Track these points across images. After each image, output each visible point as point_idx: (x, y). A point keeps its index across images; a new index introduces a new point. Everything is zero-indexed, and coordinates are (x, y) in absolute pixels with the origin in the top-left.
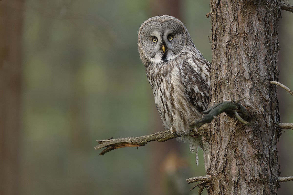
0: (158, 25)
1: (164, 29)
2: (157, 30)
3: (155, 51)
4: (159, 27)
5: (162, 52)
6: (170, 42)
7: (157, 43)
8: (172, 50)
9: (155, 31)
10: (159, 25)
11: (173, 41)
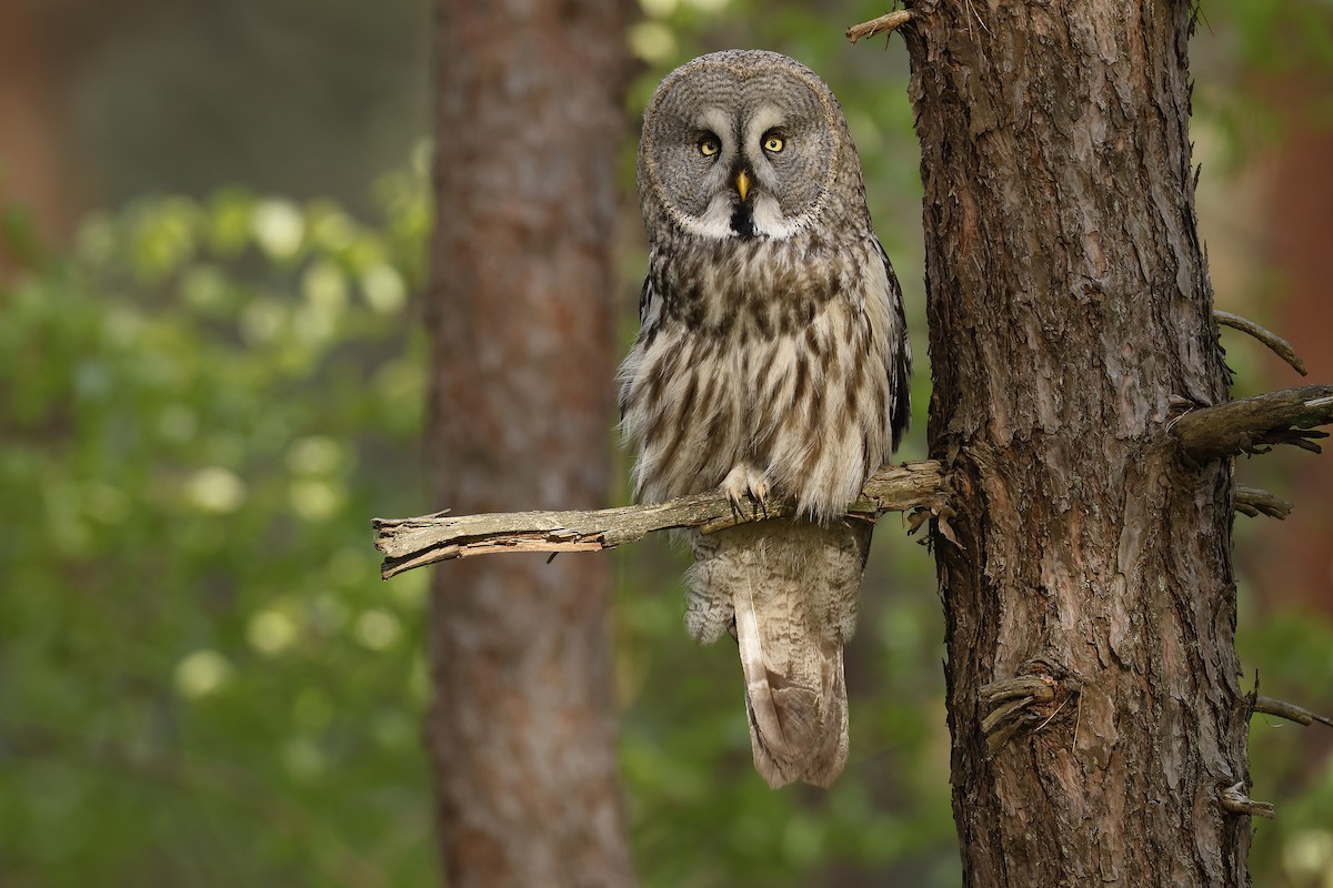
0: (728, 86)
1: (750, 107)
2: (720, 108)
3: (707, 192)
4: (730, 94)
5: (735, 195)
6: (769, 159)
7: (716, 159)
8: (773, 192)
9: (714, 111)
10: (729, 89)
11: (782, 155)
